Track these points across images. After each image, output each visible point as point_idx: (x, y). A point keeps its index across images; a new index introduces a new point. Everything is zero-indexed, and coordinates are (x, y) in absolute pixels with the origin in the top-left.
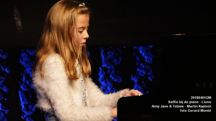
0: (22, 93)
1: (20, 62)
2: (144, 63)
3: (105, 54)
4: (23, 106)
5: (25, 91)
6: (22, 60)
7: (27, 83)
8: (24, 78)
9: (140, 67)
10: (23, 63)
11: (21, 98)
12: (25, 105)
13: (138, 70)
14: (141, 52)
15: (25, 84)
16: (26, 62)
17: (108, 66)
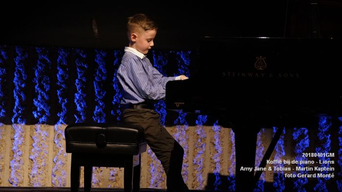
0: (96, 83)
1: (95, 60)
2: (184, 65)
3: (156, 57)
4: (96, 92)
5: (98, 82)
6: (97, 59)
7: (100, 75)
8: (98, 72)
9: (181, 68)
10: (98, 62)
11: (95, 86)
12: (97, 91)
13: (179, 69)
14: (182, 57)
15: (98, 76)
16: (100, 61)
17: (158, 66)
